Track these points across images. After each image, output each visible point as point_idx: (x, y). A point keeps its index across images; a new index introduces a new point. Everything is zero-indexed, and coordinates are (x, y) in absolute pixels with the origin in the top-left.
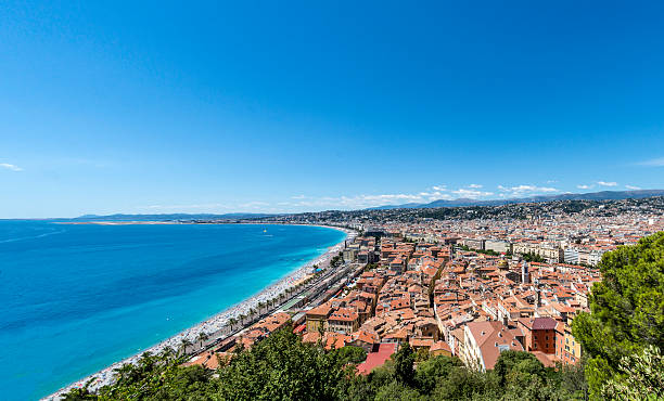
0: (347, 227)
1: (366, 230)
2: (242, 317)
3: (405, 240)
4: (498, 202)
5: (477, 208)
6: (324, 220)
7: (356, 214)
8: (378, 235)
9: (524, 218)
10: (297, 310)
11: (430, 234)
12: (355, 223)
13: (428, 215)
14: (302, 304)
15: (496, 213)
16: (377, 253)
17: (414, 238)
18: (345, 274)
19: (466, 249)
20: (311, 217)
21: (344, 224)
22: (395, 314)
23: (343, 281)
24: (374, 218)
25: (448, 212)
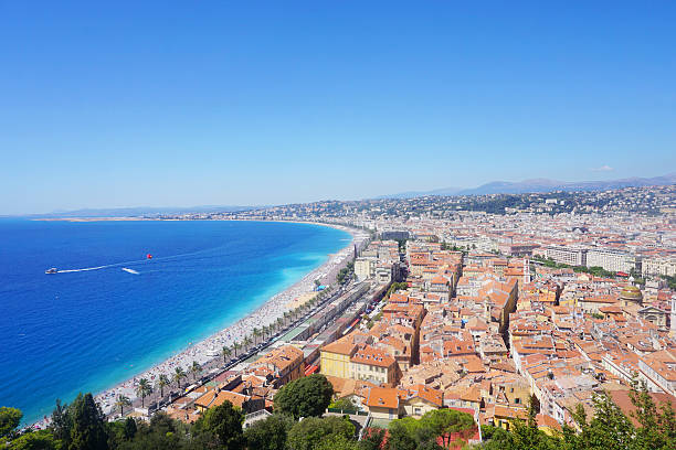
0: (351, 225)
1: (381, 230)
2: (236, 346)
3: (444, 247)
4: (603, 185)
5: (563, 195)
6: (318, 214)
7: (364, 206)
8: (401, 239)
9: (656, 213)
10: (303, 343)
11: (484, 236)
12: (362, 219)
13: (477, 207)
14: (307, 335)
15: (600, 204)
16: (403, 265)
17: (459, 244)
18: (360, 296)
19: (551, 263)
20: (300, 210)
21: (346, 220)
22: (455, 363)
23: (359, 305)
24: (391, 212)
25: (512, 201)
